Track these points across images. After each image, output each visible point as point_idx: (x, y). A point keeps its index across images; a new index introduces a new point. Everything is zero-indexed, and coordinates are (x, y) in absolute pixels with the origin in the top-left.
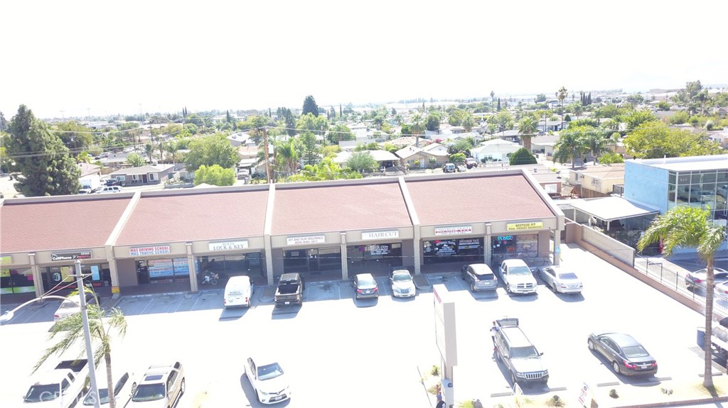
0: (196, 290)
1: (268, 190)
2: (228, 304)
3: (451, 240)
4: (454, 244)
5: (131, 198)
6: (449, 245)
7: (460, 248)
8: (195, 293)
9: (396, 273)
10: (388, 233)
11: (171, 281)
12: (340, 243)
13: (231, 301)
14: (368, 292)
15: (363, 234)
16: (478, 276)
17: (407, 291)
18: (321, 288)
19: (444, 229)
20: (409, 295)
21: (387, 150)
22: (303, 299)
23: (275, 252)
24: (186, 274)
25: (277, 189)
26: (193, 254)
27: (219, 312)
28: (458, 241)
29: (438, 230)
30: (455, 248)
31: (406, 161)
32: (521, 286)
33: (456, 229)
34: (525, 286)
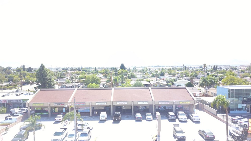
0: (91, 116)
1: (112, 89)
2: (101, 119)
3: (164, 106)
4: (165, 107)
5: (74, 90)
6: (163, 107)
7: (166, 108)
8: (91, 117)
9: (147, 114)
10: (145, 102)
11: (84, 113)
12: (131, 105)
13: (101, 118)
14: (139, 118)
15: (138, 102)
16: (170, 115)
17: (150, 119)
18: (126, 117)
19: (161, 102)
20: (151, 120)
21: (147, 81)
22: (121, 119)
23: (113, 106)
24: (89, 112)
25: (114, 89)
26: (91, 106)
27: (98, 121)
28: (165, 106)
29: (160, 102)
30: (165, 108)
31: (153, 85)
32: (182, 118)
33: (165, 102)
34: (184, 118)
